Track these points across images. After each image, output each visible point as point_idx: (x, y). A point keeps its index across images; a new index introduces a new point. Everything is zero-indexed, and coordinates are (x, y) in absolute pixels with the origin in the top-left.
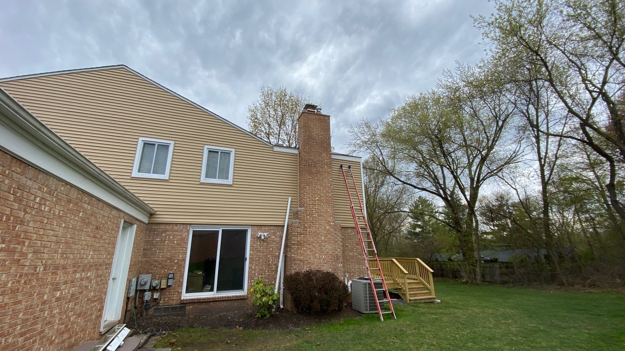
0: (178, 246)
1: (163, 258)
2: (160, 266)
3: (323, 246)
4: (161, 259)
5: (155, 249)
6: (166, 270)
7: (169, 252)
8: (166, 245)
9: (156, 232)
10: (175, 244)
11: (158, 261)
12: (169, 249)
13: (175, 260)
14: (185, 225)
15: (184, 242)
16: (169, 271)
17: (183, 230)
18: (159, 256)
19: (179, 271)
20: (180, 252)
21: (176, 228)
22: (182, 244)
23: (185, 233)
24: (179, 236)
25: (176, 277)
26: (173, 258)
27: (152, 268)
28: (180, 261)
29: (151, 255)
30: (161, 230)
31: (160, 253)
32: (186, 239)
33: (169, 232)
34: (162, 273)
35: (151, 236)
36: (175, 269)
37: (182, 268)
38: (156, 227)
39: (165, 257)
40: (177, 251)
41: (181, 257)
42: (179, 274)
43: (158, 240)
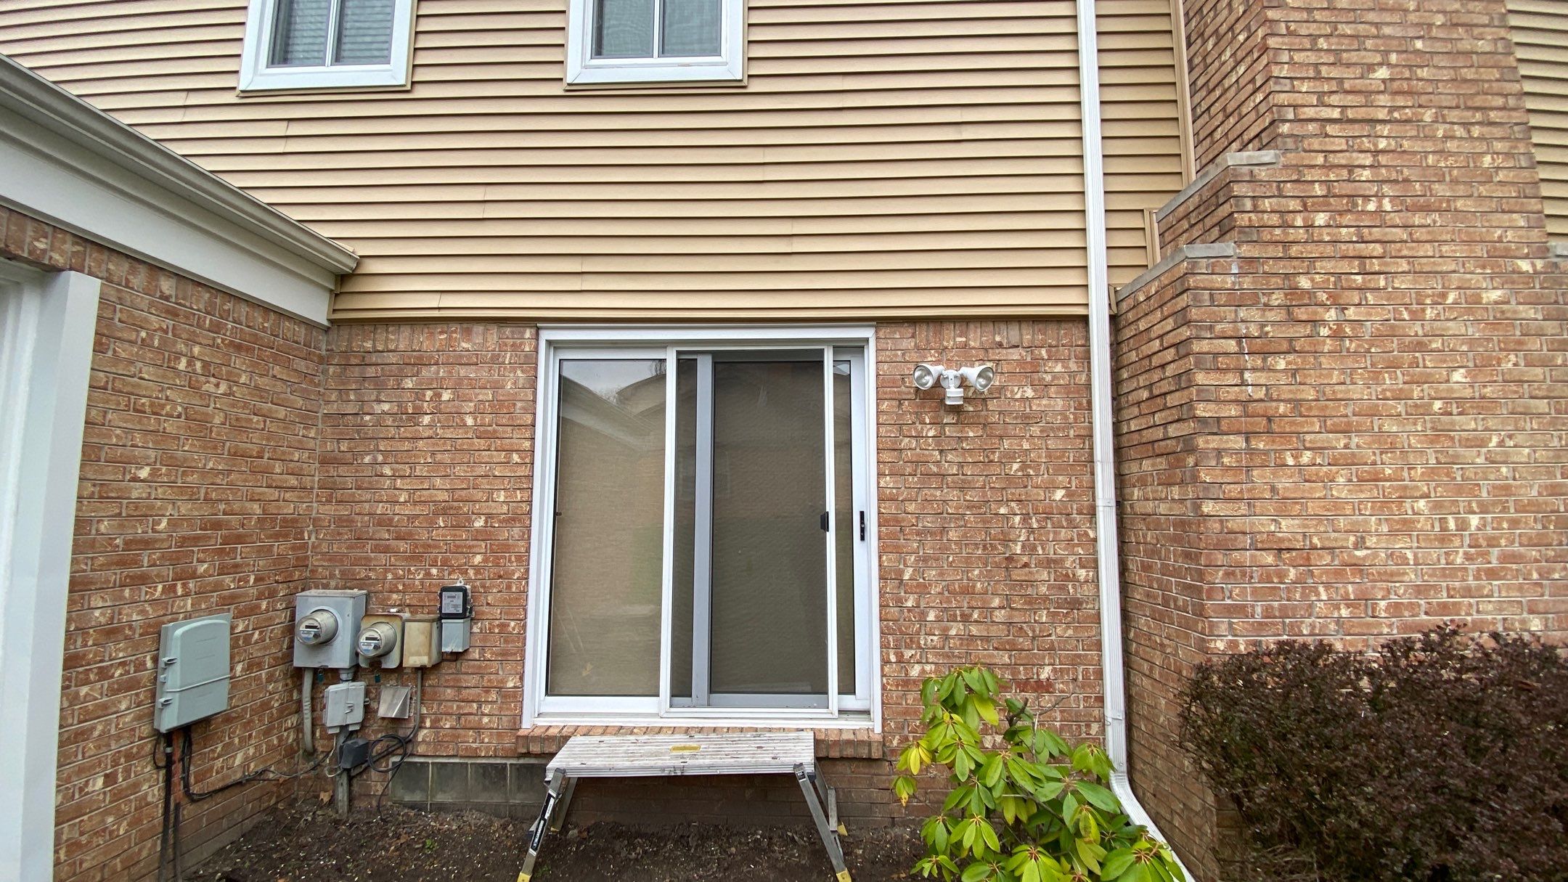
0: (482, 443)
1: (415, 503)
2: (403, 546)
3: (1468, 444)
4: (407, 511)
5: (375, 458)
6: (434, 571)
7: (443, 474)
8: (426, 435)
9: (371, 371)
10: (466, 433)
11: (391, 520)
12: (439, 457)
13: (474, 517)
14: (508, 331)
15: (511, 423)
16: (449, 574)
17: (504, 357)
18: (397, 492)
19: (500, 577)
20: (497, 474)
21: (465, 345)
22: (504, 432)
23: (512, 375)
24: (486, 391)
25: (485, 609)
26: (464, 506)
27: (369, 559)
28: (500, 522)
29: (360, 492)
30: (393, 358)
31: (399, 481)
32: (519, 405)
33: (433, 368)
34: (417, 583)
35: (351, 392)
36: (476, 563)
37: (513, 559)
38: (368, 345)
39: (423, 499)
40: (481, 470)
41: (502, 499)
42: (500, 591)
43: (384, 413)
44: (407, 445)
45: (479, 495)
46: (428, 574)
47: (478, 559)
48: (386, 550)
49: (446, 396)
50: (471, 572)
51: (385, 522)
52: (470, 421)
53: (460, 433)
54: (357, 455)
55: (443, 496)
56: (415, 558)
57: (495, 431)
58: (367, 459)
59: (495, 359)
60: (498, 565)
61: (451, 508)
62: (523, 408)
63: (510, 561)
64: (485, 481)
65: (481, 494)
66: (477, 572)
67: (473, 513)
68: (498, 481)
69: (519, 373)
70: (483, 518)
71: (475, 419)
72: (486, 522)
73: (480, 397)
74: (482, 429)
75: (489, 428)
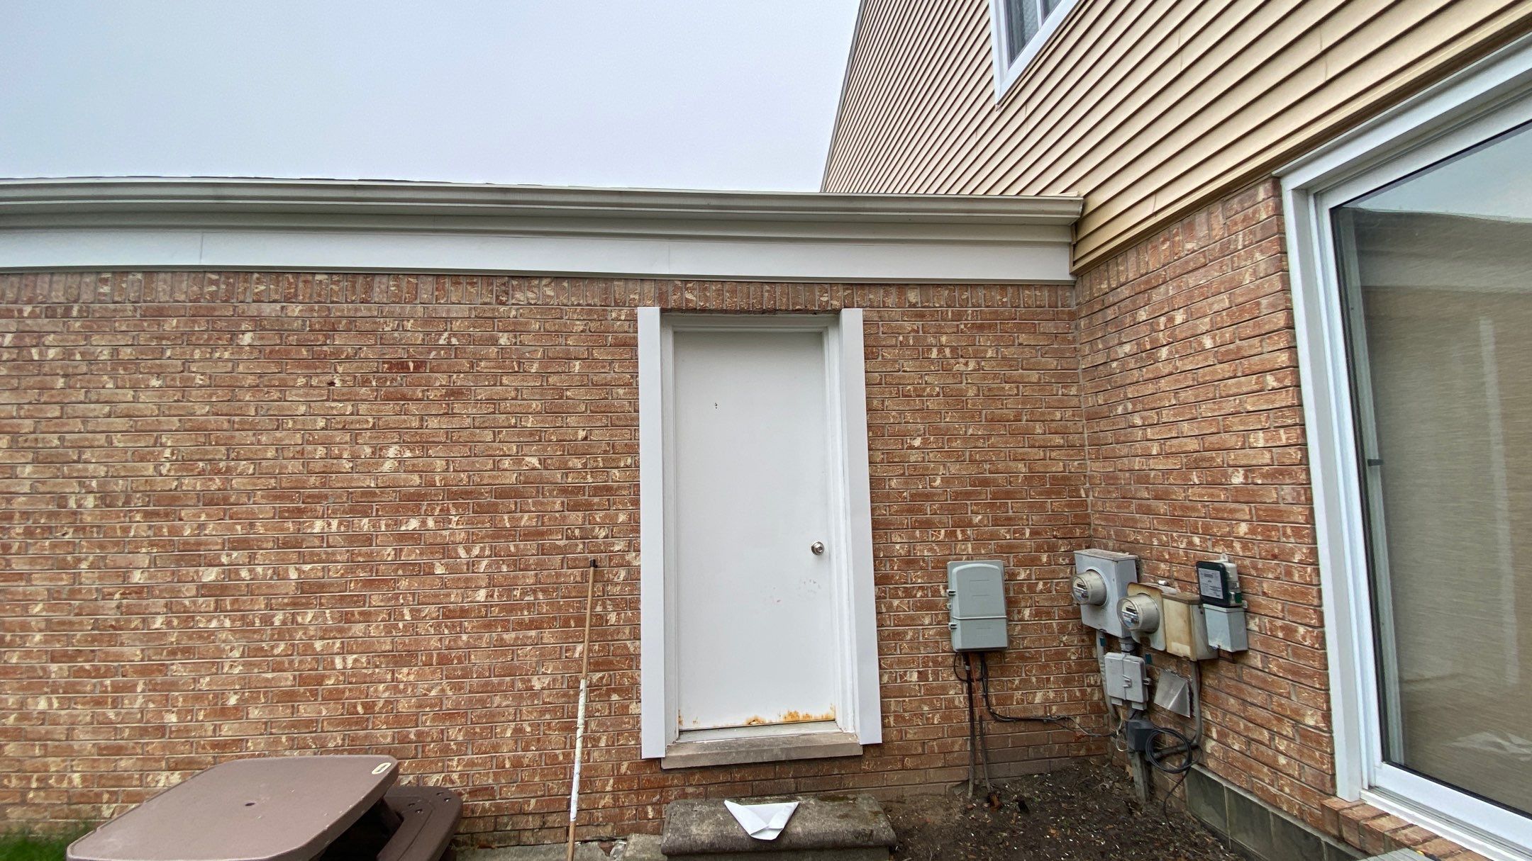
0: (1224, 370)
1: (1168, 455)
2: (1162, 507)
4: (1161, 465)
5: (1125, 408)
6: (1197, 540)
7: (1189, 416)
8: (1166, 371)
9: (1110, 314)
10: (1206, 359)
11: (1148, 476)
12: (1182, 395)
13: (1231, 470)
14: (1235, 203)
15: (1257, 332)
16: (1213, 546)
17: (1236, 240)
18: (1149, 443)
19: (1275, 557)
20: (1250, 408)
21: (1189, 246)
22: (1251, 347)
23: (1249, 262)
24: (1221, 296)
25: (1261, 599)
26: (1218, 455)
27: (1135, 521)
28: (1264, 476)
29: (1118, 446)
30: (1125, 292)
31: (1149, 430)
32: (1264, 302)
33: (1162, 289)
34: (1181, 552)
35: (1099, 341)
36: (1241, 534)
37: (1289, 531)
38: (1104, 286)
39: (1173, 450)
40: (1229, 407)
41: (1261, 444)
42: (1277, 578)
43: (1127, 355)
44: (1150, 388)
45: (1231, 440)
46: (1190, 543)
47: (1243, 528)
48: (1148, 511)
49: (1179, 317)
50: (1237, 546)
51: (1142, 479)
52: (1208, 342)
53: (1199, 361)
54: (1111, 406)
55: (1193, 445)
56: (1175, 522)
57: (1239, 349)
58: (1120, 410)
59: (1227, 250)
60: (1268, 539)
61: (1203, 460)
62: (1272, 305)
63: (1285, 534)
64: (1236, 420)
65: (1234, 438)
66: (1245, 547)
67: (1229, 466)
68: (1253, 418)
69: (1258, 256)
70: (1241, 471)
71: (1214, 338)
72: (1246, 477)
73: (1216, 307)
74: (1223, 349)
75: (1232, 346)
